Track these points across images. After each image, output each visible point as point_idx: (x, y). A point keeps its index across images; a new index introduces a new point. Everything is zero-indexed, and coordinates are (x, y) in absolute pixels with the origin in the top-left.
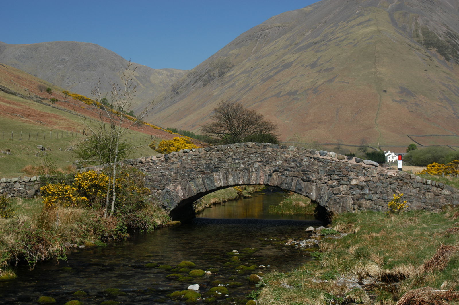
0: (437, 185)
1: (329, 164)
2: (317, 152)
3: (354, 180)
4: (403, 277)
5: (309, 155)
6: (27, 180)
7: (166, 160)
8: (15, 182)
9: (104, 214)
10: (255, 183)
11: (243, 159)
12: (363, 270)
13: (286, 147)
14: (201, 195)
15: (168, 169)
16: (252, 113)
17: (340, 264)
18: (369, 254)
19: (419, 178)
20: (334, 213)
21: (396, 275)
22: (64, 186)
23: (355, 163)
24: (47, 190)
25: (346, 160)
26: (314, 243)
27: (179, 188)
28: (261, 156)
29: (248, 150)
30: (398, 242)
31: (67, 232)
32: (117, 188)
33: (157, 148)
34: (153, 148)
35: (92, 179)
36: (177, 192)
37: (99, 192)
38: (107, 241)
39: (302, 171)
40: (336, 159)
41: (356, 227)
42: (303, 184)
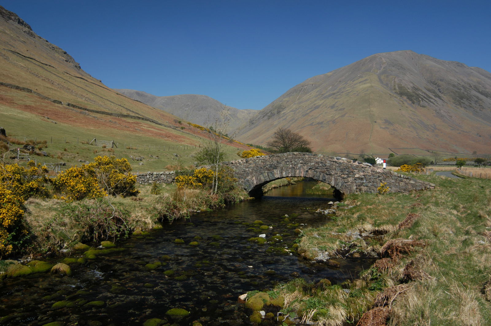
0: (407, 178)
1: (342, 165)
2: (335, 158)
3: (357, 175)
4: (386, 232)
5: (330, 159)
6: (168, 173)
7: (247, 162)
8: (161, 174)
9: (211, 193)
10: (298, 175)
11: (291, 162)
12: (362, 227)
13: (316, 155)
14: (266, 182)
15: (248, 167)
16: (297, 135)
17: (348, 224)
18: (365, 218)
19: (396, 173)
20: (345, 194)
21: (382, 231)
22: (188, 177)
23: (358, 164)
24: (179, 179)
25: (352, 163)
26: (333, 211)
27: (254, 178)
28: (302, 160)
29: (294, 156)
30: (383, 211)
31: (191, 203)
32: (219, 178)
33: (241, 155)
34: (239, 155)
35: (204, 172)
36: (253, 181)
37: (208, 180)
38: (213, 209)
39: (326, 169)
40: (346, 162)
41: (358, 202)
42: (327, 177)
